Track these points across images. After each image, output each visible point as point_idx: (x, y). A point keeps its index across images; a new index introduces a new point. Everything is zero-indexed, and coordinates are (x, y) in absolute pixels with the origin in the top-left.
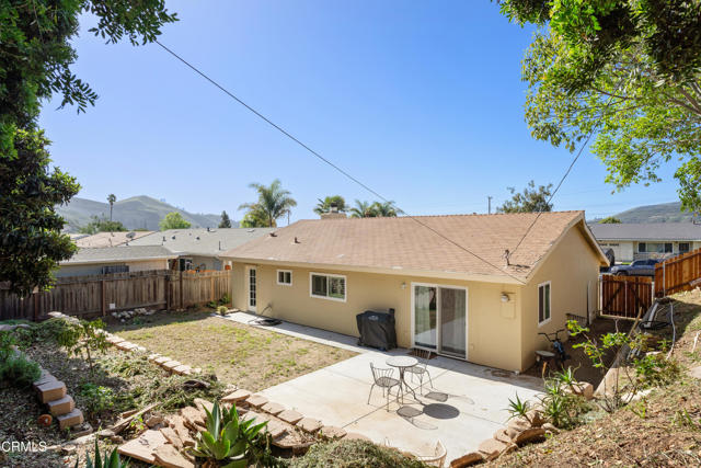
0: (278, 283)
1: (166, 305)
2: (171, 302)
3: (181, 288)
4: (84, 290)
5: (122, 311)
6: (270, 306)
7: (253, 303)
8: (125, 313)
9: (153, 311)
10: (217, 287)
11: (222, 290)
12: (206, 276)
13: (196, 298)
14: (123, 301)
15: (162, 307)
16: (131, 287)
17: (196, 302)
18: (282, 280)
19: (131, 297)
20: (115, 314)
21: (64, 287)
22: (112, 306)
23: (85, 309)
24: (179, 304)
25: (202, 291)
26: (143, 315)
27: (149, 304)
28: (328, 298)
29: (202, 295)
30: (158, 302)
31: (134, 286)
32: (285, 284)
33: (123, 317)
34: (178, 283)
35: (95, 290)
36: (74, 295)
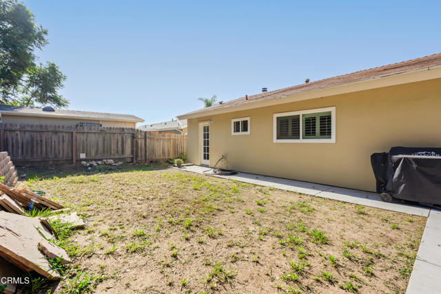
0: (233, 133)
1: (132, 158)
2: (137, 156)
3: (145, 145)
4: (55, 138)
5: (92, 160)
6: (224, 157)
7: (206, 157)
8: (94, 163)
9: (120, 163)
10: (175, 147)
11: (180, 150)
12: (166, 137)
13: (158, 154)
14: (93, 153)
15: (129, 160)
16: (101, 140)
17: (157, 158)
18: (237, 130)
19: (101, 149)
20: (84, 163)
21: (35, 135)
22: (83, 156)
23: (56, 157)
24: (143, 158)
25: (163, 150)
26: (110, 164)
27: (117, 156)
28: (301, 141)
29: (163, 153)
30: (125, 156)
31: (104, 140)
32: (241, 133)
33: (91, 166)
34: (143, 141)
35: (66, 140)
36: (44, 143)
